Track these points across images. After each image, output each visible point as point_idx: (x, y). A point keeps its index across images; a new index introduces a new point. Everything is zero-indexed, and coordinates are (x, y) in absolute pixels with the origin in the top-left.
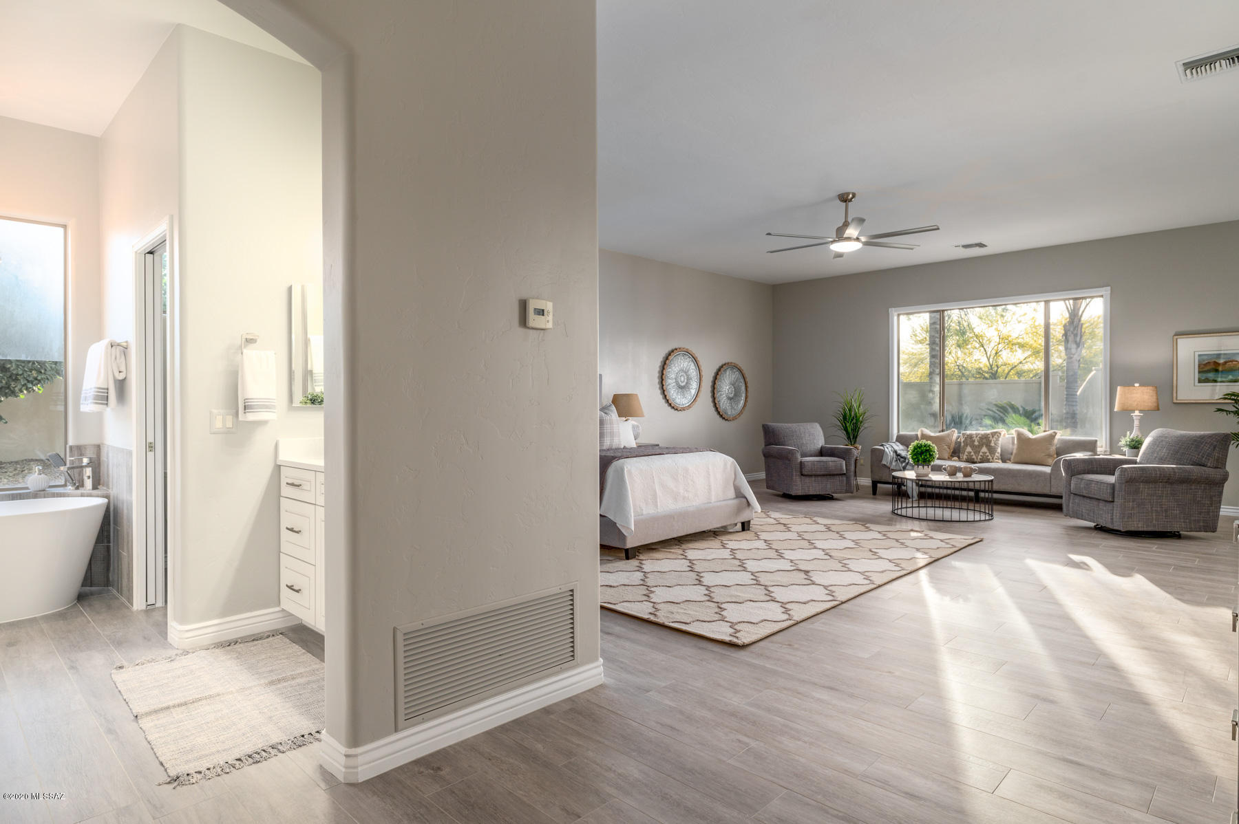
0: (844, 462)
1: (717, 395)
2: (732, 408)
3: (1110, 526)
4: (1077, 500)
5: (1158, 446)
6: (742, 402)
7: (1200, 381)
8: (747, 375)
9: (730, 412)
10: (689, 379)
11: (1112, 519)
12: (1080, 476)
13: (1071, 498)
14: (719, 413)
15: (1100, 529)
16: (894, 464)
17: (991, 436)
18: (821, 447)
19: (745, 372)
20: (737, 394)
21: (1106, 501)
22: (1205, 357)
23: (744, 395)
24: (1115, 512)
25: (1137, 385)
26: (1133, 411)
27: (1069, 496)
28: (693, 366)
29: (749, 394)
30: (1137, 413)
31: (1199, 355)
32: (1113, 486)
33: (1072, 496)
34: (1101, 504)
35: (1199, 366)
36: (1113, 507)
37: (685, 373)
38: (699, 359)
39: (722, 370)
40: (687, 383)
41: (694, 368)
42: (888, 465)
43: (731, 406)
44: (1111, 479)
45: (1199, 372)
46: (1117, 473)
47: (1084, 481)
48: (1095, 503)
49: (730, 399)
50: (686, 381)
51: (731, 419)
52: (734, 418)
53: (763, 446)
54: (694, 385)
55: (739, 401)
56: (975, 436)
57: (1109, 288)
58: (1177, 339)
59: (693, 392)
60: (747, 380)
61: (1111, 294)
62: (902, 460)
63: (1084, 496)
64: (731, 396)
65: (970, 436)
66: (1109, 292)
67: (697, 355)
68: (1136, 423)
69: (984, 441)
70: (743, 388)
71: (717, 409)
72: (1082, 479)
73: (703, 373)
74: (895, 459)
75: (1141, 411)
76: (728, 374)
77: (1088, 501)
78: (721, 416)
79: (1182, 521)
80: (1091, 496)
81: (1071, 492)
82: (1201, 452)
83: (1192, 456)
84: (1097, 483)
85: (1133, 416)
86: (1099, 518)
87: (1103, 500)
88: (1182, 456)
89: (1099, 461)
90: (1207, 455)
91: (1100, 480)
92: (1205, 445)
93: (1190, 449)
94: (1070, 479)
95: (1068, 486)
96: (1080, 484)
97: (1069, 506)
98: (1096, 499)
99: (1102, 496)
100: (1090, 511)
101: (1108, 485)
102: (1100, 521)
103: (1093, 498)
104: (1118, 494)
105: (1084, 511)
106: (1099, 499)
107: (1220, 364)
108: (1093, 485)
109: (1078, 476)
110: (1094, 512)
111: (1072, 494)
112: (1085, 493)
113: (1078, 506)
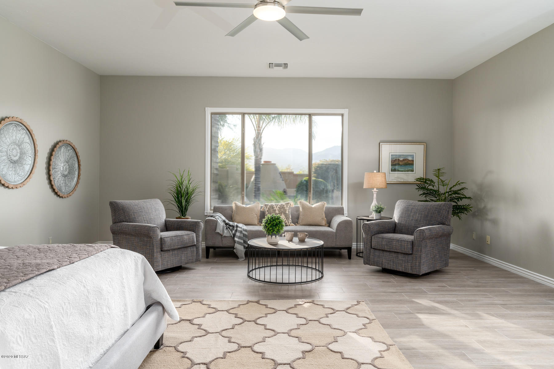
0: (195, 235)
1: (52, 172)
2: (66, 185)
3: (410, 272)
4: (377, 253)
5: (411, 212)
6: (75, 179)
7: (392, 171)
8: (80, 154)
9: (64, 190)
10: (22, 154)
11: (411, 267)
12: (381, 236)
14: (54, 190)
16: (225, 231)
17: (285, 206)
18: (165, 221)
19: (78, 150)
20: (71, 172)
21: (404, 254)
22: (394, 157)
23: (77, 173)
24: (414, 261)
25: (375, 172)
26: (373, 189)
27: (370, 250)
28: (27, 139)
29: (81, 172)
30: (375, 190)
31: (392, 155)
32: (413, 243)
34: (400, 257)
35: (391, 162)
36: (412, 258)
37: (19, 146)
38: (34, 132)
39: (58, 146)
40: (20, 158)
41: (28, 141)
42: (221, 233)
43: (65, 183)
44: (410, 238)
45: (392, 165)
46: (415, 234)
47: (385, 240)
48: (394, 255)
49: (65, 176)
50: (19, 154)
51: (65, 196)
52: (69, 195)
53: (111, 223)
54: (29, 161)
55: (73, 179)
56: (275, 206)
57: (348, 110)
58: (381, 145)
59: (28, 168)
60: (80, 158)
62: (231, 228)
63: (384, 251)
64: (66, 173)
65: (272, 207)
66: (348, 113)
67: (32, 127)
68: (375, 196)
69: (282, 210)
70: (77, 165)
71: (52, 186)
72: (383, 238)
73: (38, 148)
74: (225, 228)
75: (377, 189)
76: (62, 151)
77: (388, 254)
78: (56, 193)
79: (439, 262)
80: (391, 250)
81: (371, 248)
82: (442, 216)
83: (437, 218)
84: (398, 240)
85: (373, 191)
86: (398, 266)
87: (402, 253)
88: (431, 218)
89: (382, 223)
90: (445, 218)
91: (400, 239)
92: (443, 211)
93: (435, 214)
94: (370, 238)
95: (368, 243)
96: (382, 242)
97: (370, 256)
98: (395, 252)
99: (402, 251)
100: (390, 261)
101: (407, 241)
102: (400, 268)
103: (392, 252)
104: (417, 249)
105: (384, 261)
106: (398, 253)
107: (401, 161)
108: (394, 243)
109: (376, 236)
110: (394, 262)
111: (372, 249)
112: (386, 248)
113: (378, 257)
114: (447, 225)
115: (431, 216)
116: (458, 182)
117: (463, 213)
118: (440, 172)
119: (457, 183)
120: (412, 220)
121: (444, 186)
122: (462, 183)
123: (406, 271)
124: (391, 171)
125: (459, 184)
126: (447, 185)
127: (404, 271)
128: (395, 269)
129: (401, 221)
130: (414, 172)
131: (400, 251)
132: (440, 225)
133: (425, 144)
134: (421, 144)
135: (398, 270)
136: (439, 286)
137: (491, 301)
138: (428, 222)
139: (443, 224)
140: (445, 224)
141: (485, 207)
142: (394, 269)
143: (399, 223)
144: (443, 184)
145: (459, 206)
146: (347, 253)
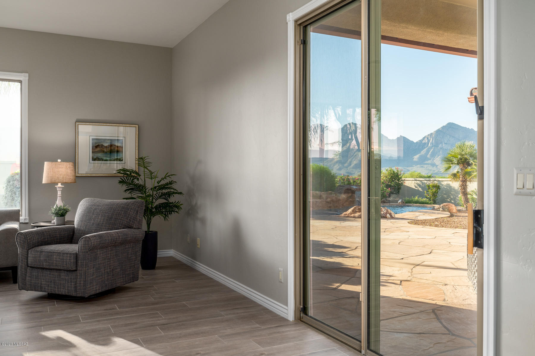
3: (74, 294)
4: (35, 273)
5: (93, 214)
11: (76, 287)
12: (39, 248)
13: (28, 270)
15: (52, 297)
21: (68, 271)
22: (96, 141)
24: (78, 280)
25: (59, 161)
26: (57, 184)
27: (26, 269)
30: (59, 185)
31: (93, 139)
32: (76, 256)
33: (29, 270)
34: (63, 275)
35: (93, 148)
36: (77, 275)
44: (73, 248)
45: (93, 152)
46: (80, 243)
47: (44, 253)
48: (56, 273)
57: (27, 74)
58: (78, 125)
61: (29, 79)
63: (43, 269)
66: (27, 78)
68: (59, 193)
72: (41, 252)
75: (62, 183)
77: (48, 272)
79: (121, 276)
80: (51, 267)
81: (28, 266)
82: (128, 217)
83: (123, 220)
84: (59, 253)
85: (56, 187)
86: (60, 288)
87: (65, 270)
88: (115, 221)
89: (48, 231)
90: (133, 219)
91: (62, 251)
92: (130, 211)
93: (121, 215)
94: (26, 253)
95: (24, 260)
96: (40, 257)
97: (26, 278)
98: (57, 270)
99: (64, 267)
100: (51, 282)
101: (70, 254)
102: (62, 291)
103: (54, 269)
104: (82, 262)
105: (43, 283)
106: (60, 270)
107: (106, 147)
108: (55, 257)
109: (34, 249)
110: (55, 283)
111: (29, 268)
112: (45, 265)
113: (36, 278)
114: (135, 229)
115: (116, 218)
116: (167, 174)
117: (174, 211)
118: (145, 161)
119: (166, 176)
120: (93, 224)
121: (152, 179)
122: (172, 175)
123: (69, 294)
124: (92, 160)
125: (168, 176)
126: (156, 177)
127: (67, 294)
128: (57, 293)
129: (80, 226)
130: (123, 162)
131: (62, 268)
132: (126, 228)
133: (137, 126)
134: (132, 125)
135: (60, 293)
136: (105, 310)
137: (153, 322)
138: (111, 226)
139: (130, 228)
140: (133, 227)
141: (196, 203)
142: (55, 293)
143: (77, 229)
144: (151, 177)
145: (170, 203)
146: (11, 275)
